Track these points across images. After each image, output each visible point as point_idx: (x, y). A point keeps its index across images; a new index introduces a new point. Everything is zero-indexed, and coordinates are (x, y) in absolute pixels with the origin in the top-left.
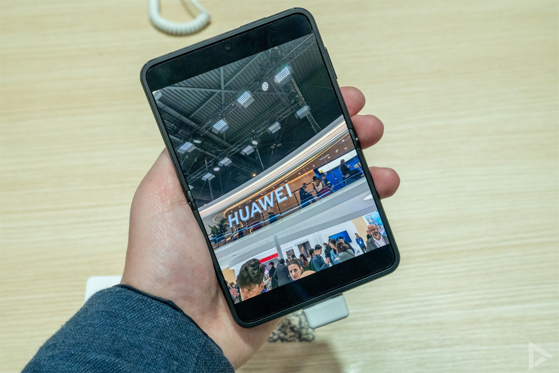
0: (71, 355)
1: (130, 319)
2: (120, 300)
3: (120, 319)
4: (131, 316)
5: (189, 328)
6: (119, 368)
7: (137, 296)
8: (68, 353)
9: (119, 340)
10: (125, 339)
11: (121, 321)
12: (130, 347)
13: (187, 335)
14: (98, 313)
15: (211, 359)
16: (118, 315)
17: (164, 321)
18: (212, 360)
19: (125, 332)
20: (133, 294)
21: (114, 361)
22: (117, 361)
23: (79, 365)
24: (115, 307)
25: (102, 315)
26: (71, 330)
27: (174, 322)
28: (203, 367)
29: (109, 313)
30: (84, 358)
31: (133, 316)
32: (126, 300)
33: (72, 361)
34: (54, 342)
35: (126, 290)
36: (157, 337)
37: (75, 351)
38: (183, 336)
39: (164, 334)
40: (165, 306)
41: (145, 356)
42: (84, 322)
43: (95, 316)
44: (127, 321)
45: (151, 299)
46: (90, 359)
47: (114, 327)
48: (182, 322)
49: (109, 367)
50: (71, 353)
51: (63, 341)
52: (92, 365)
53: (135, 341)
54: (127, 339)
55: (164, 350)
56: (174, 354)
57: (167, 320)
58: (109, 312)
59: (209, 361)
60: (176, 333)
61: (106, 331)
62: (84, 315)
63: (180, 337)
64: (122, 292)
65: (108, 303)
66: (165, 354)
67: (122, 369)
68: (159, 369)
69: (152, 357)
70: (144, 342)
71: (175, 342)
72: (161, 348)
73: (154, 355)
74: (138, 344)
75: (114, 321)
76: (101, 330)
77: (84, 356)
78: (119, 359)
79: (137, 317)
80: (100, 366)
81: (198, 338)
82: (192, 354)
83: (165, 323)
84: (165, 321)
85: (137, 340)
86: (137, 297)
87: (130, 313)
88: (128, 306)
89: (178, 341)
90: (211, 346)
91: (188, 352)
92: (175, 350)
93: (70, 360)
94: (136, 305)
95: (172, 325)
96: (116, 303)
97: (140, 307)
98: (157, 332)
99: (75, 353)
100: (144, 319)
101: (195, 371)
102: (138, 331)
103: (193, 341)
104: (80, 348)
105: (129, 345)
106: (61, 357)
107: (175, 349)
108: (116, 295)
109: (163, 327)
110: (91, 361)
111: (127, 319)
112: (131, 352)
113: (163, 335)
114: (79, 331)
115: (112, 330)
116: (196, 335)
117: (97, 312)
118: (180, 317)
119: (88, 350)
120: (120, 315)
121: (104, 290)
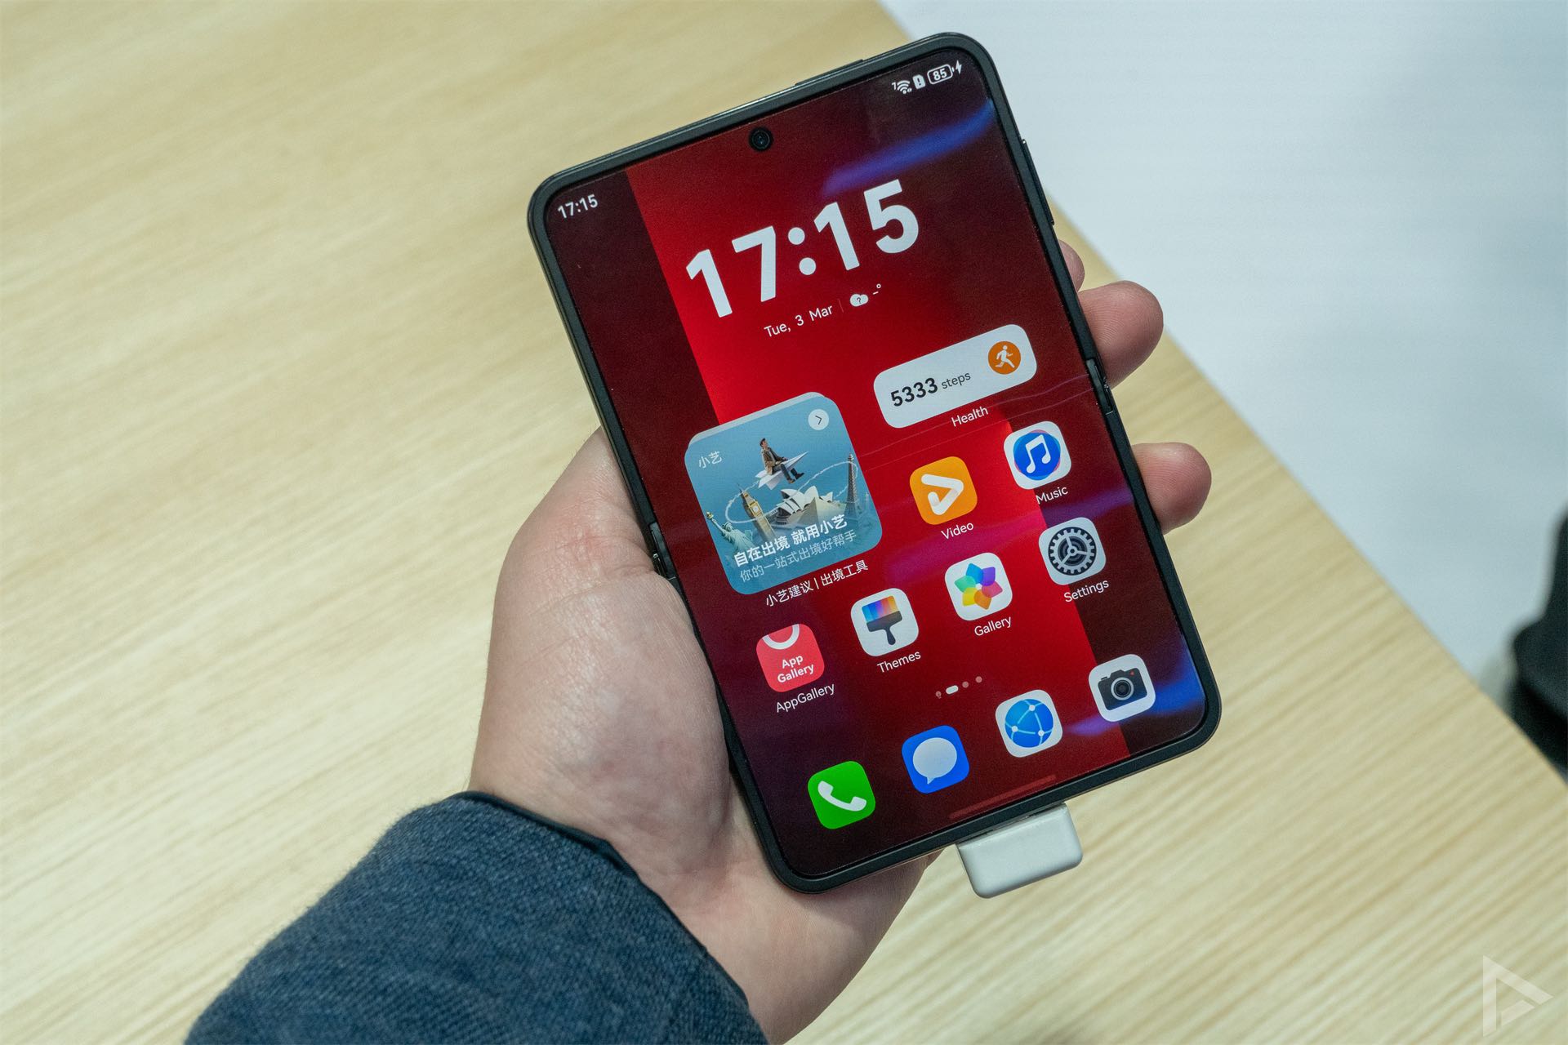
0: (336, 973)
1: (499, 886)
2: (474, 834)
3: (471, 885)
4: (501, 876)
5: (655, 921)
6: (464, 1008)
7: (520, 825)
8: (328, 968)
9: (466, 938)
10: (484, 936)
11: (474, 890)
12: (497, 958)
13: (651, 939)
14: (409, 867)
15: (711, 1013)
16: (466, 873)
17: (589, 896)
18: (714, 1017)
19: (484, 917)
20: (508, 819)
21: (454, 988)
22: (460, 989)
23: (356, 1000)
24: (458, 852)
25: (421, 871)
26: (334, 911)
27: (615, 902)
28: (690, 1032)
29: (441, 868)
30: (372, 981)
31: (507, 878)
32: (489, 835)
33: (335, 988)
34: (288, 941)
35: (487, 808)
36: (569, 936)
37: (348, 962)
38: (638, 942)
39: (589, 931)
40: (596, 858)
41: (537, 984)
42: (370, 888)
43: (402, 874)
44: (490, 890)
45: (558, 836)
46: (387, 983)
47: (453, 903)
48: (638, 904)
49: (439, 1006)
50: (337, 968)
51: (314, 938)
52: (390, 1000)
53: (509, 943)
54: (489, 935)
55: (589, 971)
56: (613, 986)
57: (598, 895)
58: (442, 865)
59: (706, 1019)
60: (620, 931)
61: (431, 913)
62: (370, 872)
63: (632, 943)
64: (479, 812)
65: (438, 841)
66: (590, 982)
67: (474, 1013)
68: (573, 1019)
69: (554, 986)
70: (535, 947)
71: (618, 955)
72: (579, 966)
73: (561, 983)
74: (518, 951)
75: (454, 888)
76: (417, 911)
77: (373, 975)
78: (467, 986)
79: (516, 880)
80: (413, 1001)
81: (680, 951)
82: (660, 993)
83: (591, 902)
84: (592, 896)
85: (515, 941)
86: (522, 828)
87: (497, 870)
88: (494, 849)
89: (625, 953)
90: (713, 978)
91: (652, 986)
92: (616, 976)
93: (331, 988)
94: (516, 848)
95: (611, 911)
96: (460, 843)
97: (527, 856)
98: (570, 924)
99: (345, 968)
100: (536, 887)
101: (667, 1038)
102: (517, 916)
103: (667, 958)
104: (361, 954)
105: (494, 953)
106: (307, 979)
107: (617, 972)
108: (460, 820)
109: (588, 911)
110: (390, 989)
111: (488, 884)
112: (500, 969)
113: (587, 934)
114: (356, 913)
115: (450, 912)
116: (673, 943)
117: (407, 864)
118: (631, 892)
119: (382, 958)
120: (471, 874)
121: (424, 809)
